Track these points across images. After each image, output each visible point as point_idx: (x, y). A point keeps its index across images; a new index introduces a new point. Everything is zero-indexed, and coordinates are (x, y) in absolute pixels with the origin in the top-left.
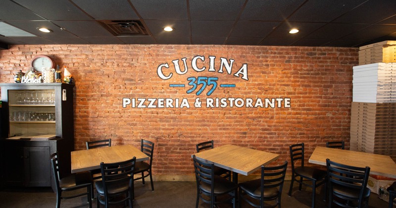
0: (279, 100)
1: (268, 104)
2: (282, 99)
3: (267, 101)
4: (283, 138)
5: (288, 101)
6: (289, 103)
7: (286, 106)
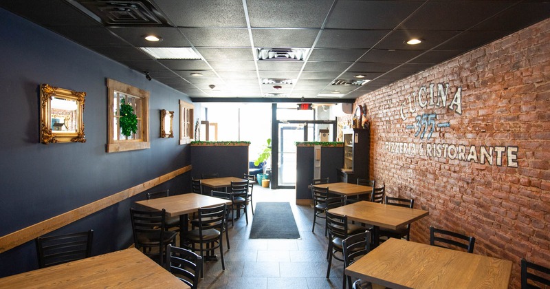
0: (500, 150)
1: (485, 157)
2: (503, 149)
3: (483, 150)
4: (506, 233)
5: (513, 153)
6: (515, 157)
7: (511, 163)
